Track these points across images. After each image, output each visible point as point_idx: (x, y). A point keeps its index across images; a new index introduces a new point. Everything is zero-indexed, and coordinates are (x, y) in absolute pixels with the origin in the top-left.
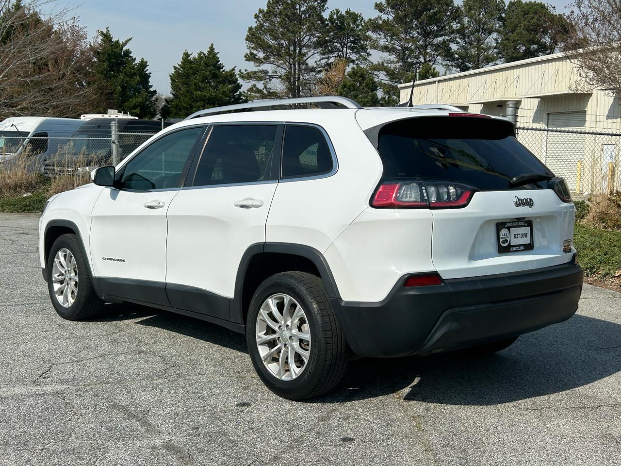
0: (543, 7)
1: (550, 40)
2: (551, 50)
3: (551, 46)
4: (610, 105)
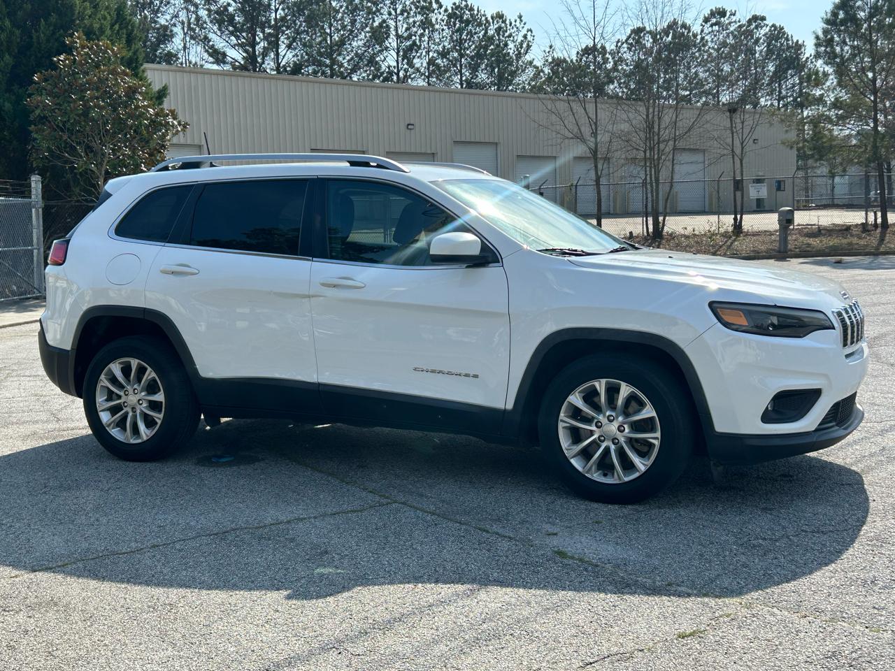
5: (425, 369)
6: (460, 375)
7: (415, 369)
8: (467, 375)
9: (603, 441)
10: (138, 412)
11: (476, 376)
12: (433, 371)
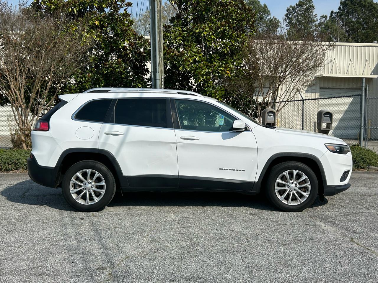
5: (224, 169)
6: (237, 170)
7: (219, 169)
8: (240, 170)
9: (291, 191)
10: (92, 191)
11: (244, 171)
12: (227, 169)
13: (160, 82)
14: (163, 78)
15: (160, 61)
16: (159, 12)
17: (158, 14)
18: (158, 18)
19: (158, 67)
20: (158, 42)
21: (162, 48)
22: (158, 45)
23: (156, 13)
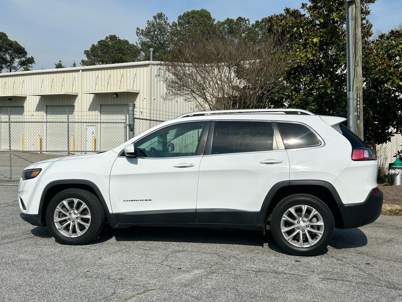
0: (5, 35)
1: (9, 57)
2: (11, 63)
3: (11, 60)
4: (91, 102)
13: (355, 101)
14: (359, 97)
15: (356, 77)
16: (354, 20)
17: (353, 22)
18: (353, 26)
19: (352, 85)
20: (354, 55)
21: (358, 61)
22: (353, 58)
23: (350, 20)
